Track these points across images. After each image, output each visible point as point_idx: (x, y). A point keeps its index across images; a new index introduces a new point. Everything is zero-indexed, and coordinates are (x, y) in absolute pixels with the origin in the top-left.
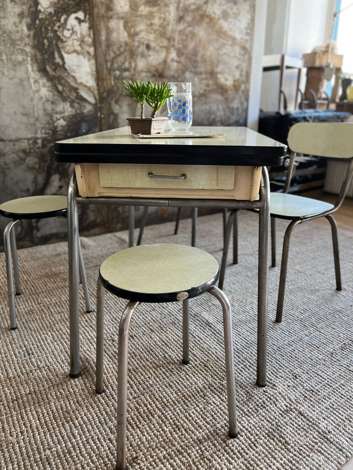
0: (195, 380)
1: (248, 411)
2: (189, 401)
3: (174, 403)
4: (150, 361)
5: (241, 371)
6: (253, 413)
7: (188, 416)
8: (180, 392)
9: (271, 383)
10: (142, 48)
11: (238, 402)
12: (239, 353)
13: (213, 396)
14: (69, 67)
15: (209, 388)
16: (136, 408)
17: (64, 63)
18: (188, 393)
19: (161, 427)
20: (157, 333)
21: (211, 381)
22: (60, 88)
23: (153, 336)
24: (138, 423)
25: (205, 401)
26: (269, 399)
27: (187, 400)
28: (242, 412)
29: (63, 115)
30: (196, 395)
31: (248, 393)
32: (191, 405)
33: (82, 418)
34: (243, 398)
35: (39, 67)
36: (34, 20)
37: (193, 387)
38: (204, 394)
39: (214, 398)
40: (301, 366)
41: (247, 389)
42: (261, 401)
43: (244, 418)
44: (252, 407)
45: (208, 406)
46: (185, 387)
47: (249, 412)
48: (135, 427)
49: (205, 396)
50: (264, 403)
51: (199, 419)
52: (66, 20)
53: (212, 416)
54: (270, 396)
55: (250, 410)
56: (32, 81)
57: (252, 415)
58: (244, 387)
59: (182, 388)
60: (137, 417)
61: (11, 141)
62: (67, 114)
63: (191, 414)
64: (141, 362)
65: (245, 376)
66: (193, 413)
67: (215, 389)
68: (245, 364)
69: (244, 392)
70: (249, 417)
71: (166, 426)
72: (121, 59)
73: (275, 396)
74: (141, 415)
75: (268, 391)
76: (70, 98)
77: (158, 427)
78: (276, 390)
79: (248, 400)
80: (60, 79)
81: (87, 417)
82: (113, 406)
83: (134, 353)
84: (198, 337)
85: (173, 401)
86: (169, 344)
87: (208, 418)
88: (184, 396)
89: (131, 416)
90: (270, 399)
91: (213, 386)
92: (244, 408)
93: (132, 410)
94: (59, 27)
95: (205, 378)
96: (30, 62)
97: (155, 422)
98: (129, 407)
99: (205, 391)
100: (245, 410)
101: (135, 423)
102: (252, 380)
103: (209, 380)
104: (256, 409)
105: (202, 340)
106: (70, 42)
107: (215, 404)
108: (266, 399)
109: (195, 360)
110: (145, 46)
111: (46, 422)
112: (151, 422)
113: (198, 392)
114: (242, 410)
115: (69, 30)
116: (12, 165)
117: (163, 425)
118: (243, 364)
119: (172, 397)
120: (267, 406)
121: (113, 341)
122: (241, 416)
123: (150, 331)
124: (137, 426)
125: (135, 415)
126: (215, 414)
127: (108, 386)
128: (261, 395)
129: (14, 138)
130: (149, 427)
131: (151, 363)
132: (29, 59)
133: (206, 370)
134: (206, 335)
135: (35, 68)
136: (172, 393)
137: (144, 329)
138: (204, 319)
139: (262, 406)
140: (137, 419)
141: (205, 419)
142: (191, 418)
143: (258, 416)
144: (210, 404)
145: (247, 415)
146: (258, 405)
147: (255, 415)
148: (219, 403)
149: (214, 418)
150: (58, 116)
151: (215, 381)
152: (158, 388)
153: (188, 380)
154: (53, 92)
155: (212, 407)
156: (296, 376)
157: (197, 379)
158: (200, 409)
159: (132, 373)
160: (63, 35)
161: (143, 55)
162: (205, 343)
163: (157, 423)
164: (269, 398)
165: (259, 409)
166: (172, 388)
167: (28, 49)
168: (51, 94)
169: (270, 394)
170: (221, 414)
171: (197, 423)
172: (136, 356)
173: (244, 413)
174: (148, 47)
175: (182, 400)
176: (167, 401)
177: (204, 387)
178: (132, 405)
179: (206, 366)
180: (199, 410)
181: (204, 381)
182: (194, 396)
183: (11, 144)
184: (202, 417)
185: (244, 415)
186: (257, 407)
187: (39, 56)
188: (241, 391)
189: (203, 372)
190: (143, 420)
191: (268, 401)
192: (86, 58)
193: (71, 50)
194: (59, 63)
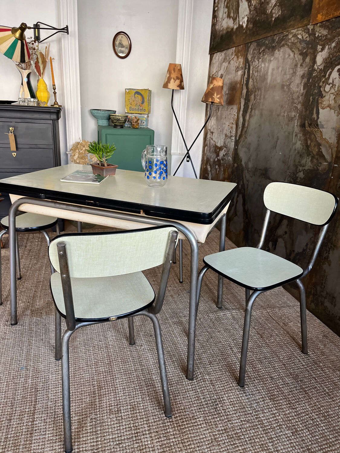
14: (320, 122)
17: (318, 118)
22: (309, 142)
29: (304, 168)
35: (301, 122)
36: (308, 80)
52: (330, 75)
56: (294, 134)
62: (306, 168)
76: (313, 153)
80: (311, 133)
94: (323, 82)
106: (327, 98)
115: (329, 85)
132: (298, 115)
135: (299, 124)
150: (301, 168)
154: (303, 146)
160: (324, 90)
167: (299, 106)
168: (302, 147)
187: (304, 113)
192: (336, 112)
193: (326, 105)
194: (314, 118)
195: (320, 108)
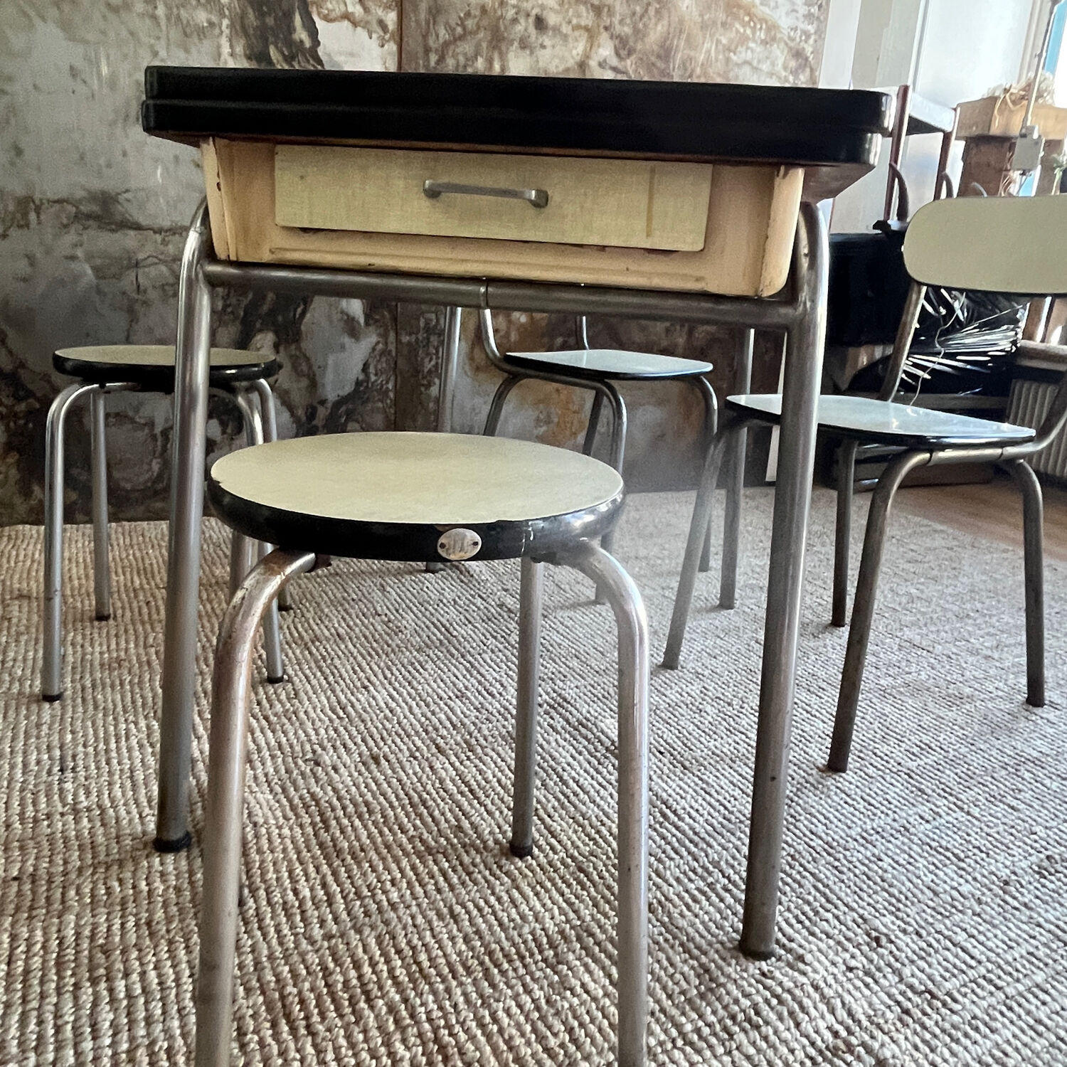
0: (538, 907)
1: (698, 1031)
2: (503, 973)
3: (453, 971)
4: (412, 832)
5: (695, 900)
6: (713, 1040)
7: (488, 1019)
8: (481, 938)
9: (789, 951)
10: (525, 27)
11: (670, 997)
12: (696, 845)
13: (586, 966)
14: (329, 55)
15: (579, 939)
16: (325, 969)
17: (316, 43)
18: (506, 944)
19: (387, 1044)
20: (453, 759)
21: (588, 918)
23: (438, 765)
24: (316, 1018)
25: (556, 978)
26: (774, 1001)
27: (497, 965)
28: (674, 1033)
30: (532, 955)
31: (707, 971)
32: (506, 984)
33: (143, 974)
34: (685, 985)
35: (249, 46)
37: (526, 930)
38: (556, 955)
39: (590, 973)
40: (899, 910)
41: (704, 959)
42: (746, 1003)
43: (677, 1054)
44: (712, 1019)
45: (563, 998)
46: (501, 924)
47: (700, 1037)
48: (303, 1031)
49: (559, 963)
50: (757, 1013)
51: (523, 1035)
53: (570, 1031)
54: (779, 990)
55: (706, 1031)
57: (710, 1047)
58: (696, 952)
59: (490, 927)
60: (319, 998)
61: (159, 231)
63: (501, 1014)
64: (381, 833)
65: (706, 918)
66: (507, 1011)
67: (598, 943)
68: (710, 880)
69: (692, 968)
70: (699, 1052)
71: (404, 1041)
72: (466, 47)
73: (798, 992)
74: (332, 994)
75: (777, 974)
77: (379, 1041)
78: (804, 974)
79: (702, 996)
81: (159, 976)
82: (253, 951)
83: (367, 804)
84: (577, 782)
85: (449, 964)
86: (481, 794)
87: (555, 1035)
88: (490, 954)
89: (300, 993)
90: (781, 1002)
91: (592, 935)
92: (683, 1020)
93: (309, 973)
95: (571, 904)
96: (226, 31)
97: (372, 1022)
98: (304, 961)
99: (563, 947)
100: (689, 1027)
101: (307, 1018)
102: (726, 934)
103: (585, 913)
104: (725, 1029)
105: (587, 793)
107: (587, 992)
108: (767, 1001)
109: (552, 848)
110: (531, 20)
111: (27, 972)
112: (357, 1023)
113: (539, 946)
114: (678, 1026)
116: (153, 295)
117: (398, 1036)
118: (702, 878)
119: (449, 950)
120: (767, 1023)
121: (317, 764)
122: (669, 1046)
123: (434, 750)
124: (308, 1027)
125: (312, 990)
126: (582, 1025)
127: (258, 889)
128: (750, 985)
129: (166, 224)
130: (348, 1037)
131: (410, 840)
132: (226, 22)
133: (580, 882)
134: (601, 780)
135: (239, 49)
136: (452, 939)
137: (419, 743)
138: (603, 737)
139: (749, 1020)
140: (317, 1006)
141: (545, 1038)
142: (495, 1028)
143: (729, 1053)
144: (572, 990)
145: (691, 1044)
146: (733, 1017)
147: (720, 1050)
148: (601, 993)
149: (574, 1041)
151: (603, 920)
152: (413, 917)
153: (516, 907)
155: (576, 1001)
156: (877, 940)
157: (544, 905)
158: (533, 1001)
159: (343, 860)
161: (524, 44)
162: (594, 802)
163: (379, 1028)
164: (777, 997)
165: (737, 1029)
166: (456, 922)
169: (780, 984)
170: (600, 1030)
171: (511, 1049)
172: (370, 812)
173: (683, 1035)
174: (540, 23)
175: (482, 963)
176: (430, 960)
177: (562, 932)
178: (313, 959)
179: (581, 870)
180: (529, 1005)
181: (565, 915)
182: (522, 958)
183: (158, 238)
184: (534, 1030)
185: (680, 1043)
186: (729, 1022)
187: (252, 20)
188: (685, 961)
189: (569, 886)
190: (336, 1010)
191: (772, 1008)
192: (374, 36)
193: (338, 13)
194: (302, 42)
195: (316, 18)
